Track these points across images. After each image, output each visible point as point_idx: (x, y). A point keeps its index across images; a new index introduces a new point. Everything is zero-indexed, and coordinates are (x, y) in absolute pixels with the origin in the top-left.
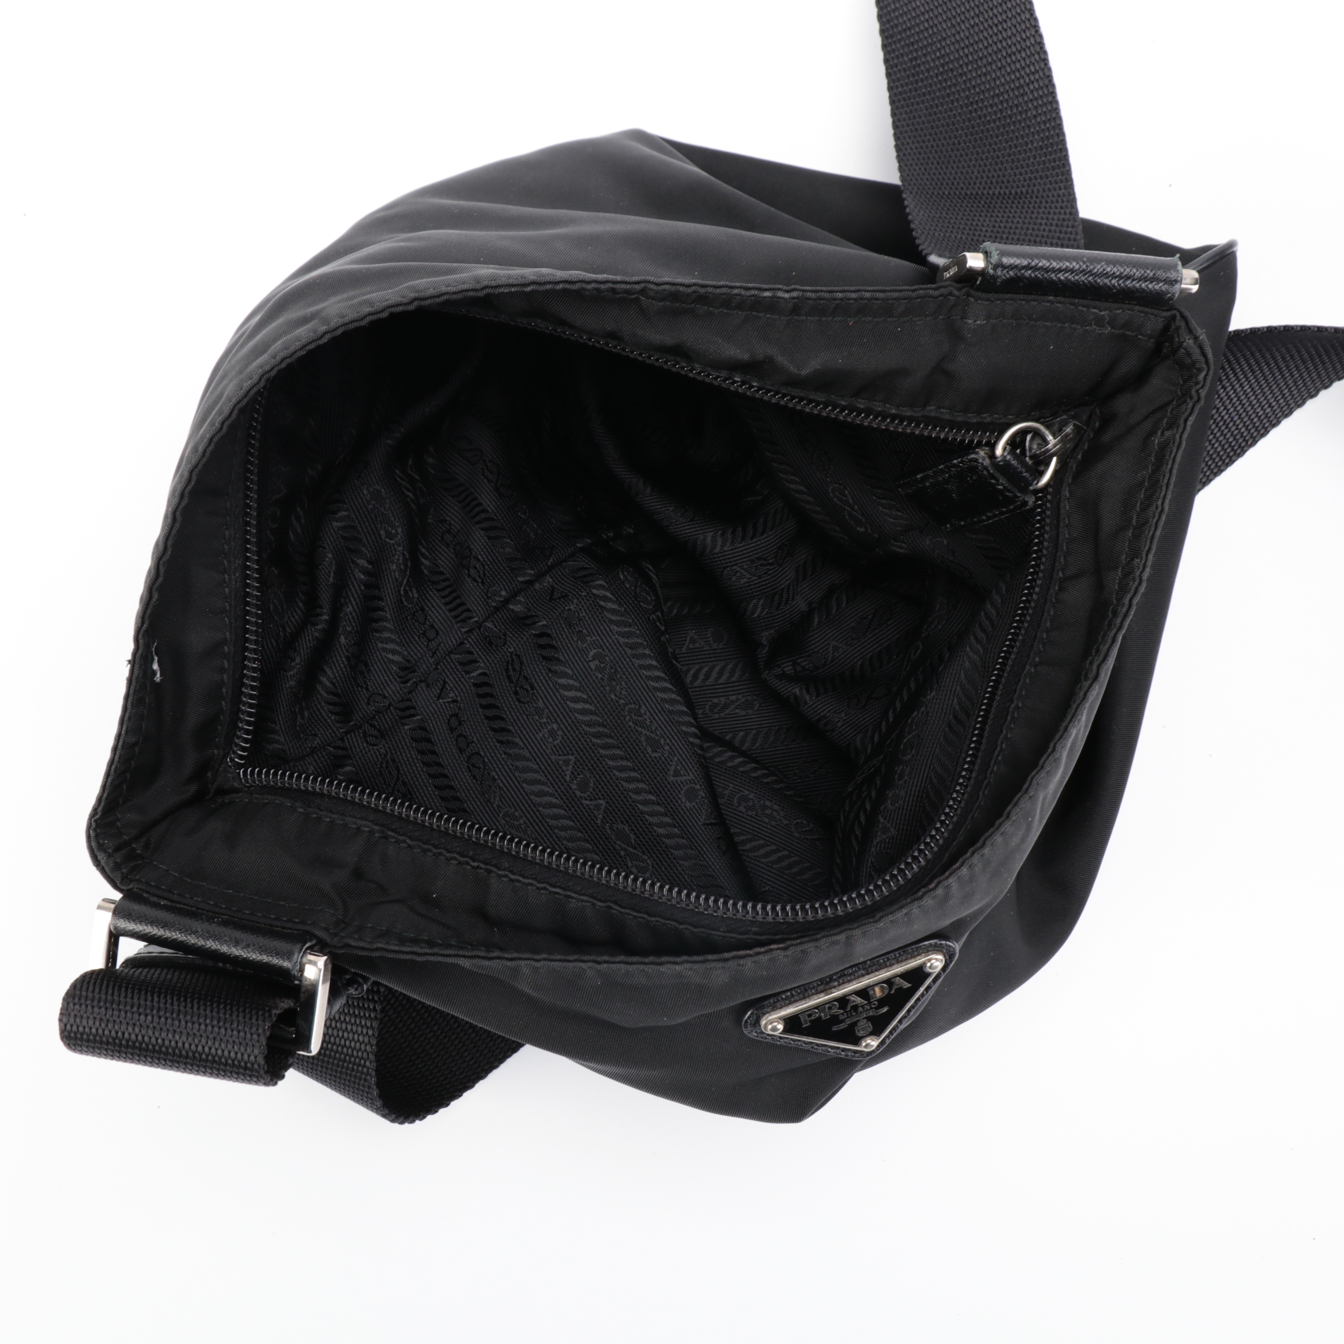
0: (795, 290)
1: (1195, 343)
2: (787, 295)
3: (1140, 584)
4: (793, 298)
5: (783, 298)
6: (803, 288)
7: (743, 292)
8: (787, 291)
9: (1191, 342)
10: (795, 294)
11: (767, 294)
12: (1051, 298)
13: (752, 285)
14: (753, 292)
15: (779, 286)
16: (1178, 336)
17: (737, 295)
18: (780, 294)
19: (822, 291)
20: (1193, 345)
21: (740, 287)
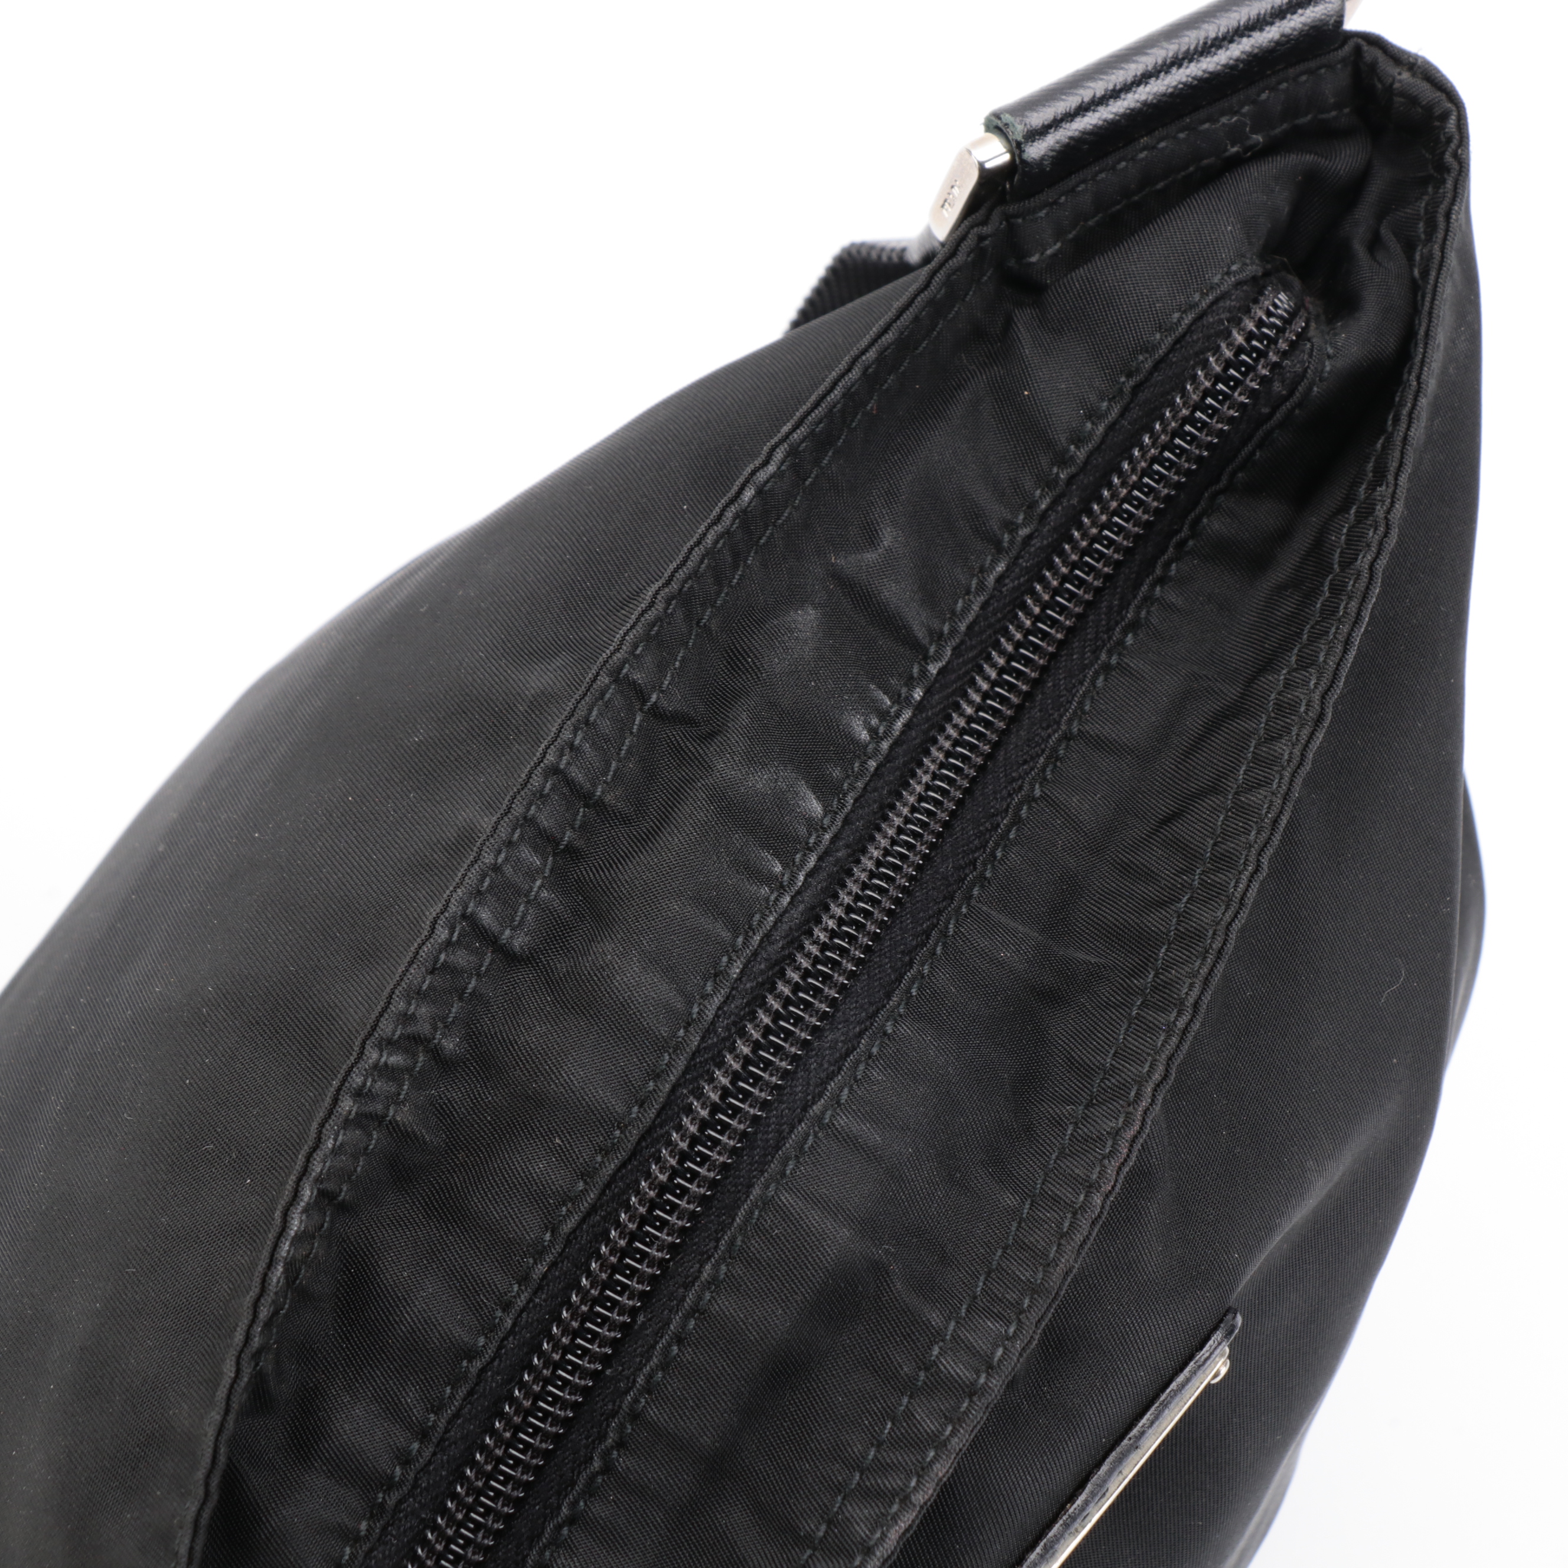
0: (773, 449)
1: (1414, 75)
2: (771, 468)
3: (1386, 534)
4: (783, 462)
5: (772, 476)
6: (779, 436)
7: (719, 528)
8: (766, 463)
9: (1405, 76)
10: (779, 455)
11: (749, 494)
12: (1145, 140)
13: (717, 510)
14: (729, 514)
15: (749, 470)
16: (1380, 80)
17: (716, 542)
18: (762, 476)
19: (808, 413)
20: (1411, 80)
21: (708, 529)
